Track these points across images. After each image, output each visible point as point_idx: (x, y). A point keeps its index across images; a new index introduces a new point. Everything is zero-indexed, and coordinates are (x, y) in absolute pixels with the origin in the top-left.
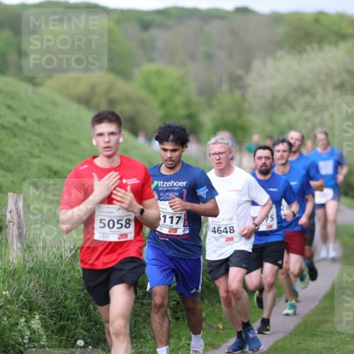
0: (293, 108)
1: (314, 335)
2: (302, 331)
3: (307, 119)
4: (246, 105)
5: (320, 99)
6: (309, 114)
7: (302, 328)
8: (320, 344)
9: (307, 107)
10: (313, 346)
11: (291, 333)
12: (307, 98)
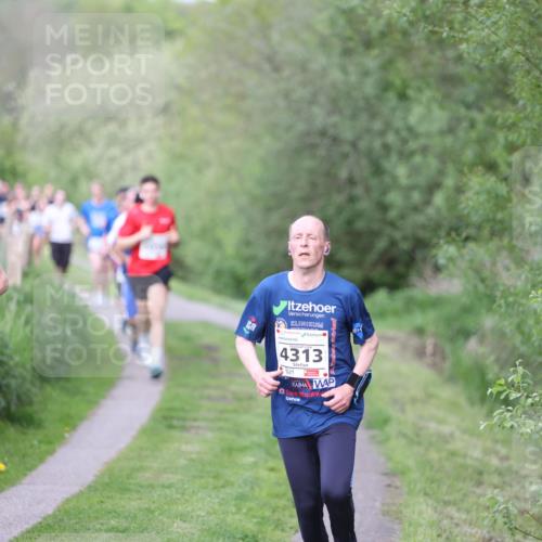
0: (91, 143)
1: (124, 490)
2: (107, 484)
3: (112, 160)
4: (19, 138)
5: (132, 129)
6: (115, 151)
7: (107, 480)
8: (133, 503)
9: (112, 141)
10: (123, 507)
11: (90, 487)
12: (112, 127)
